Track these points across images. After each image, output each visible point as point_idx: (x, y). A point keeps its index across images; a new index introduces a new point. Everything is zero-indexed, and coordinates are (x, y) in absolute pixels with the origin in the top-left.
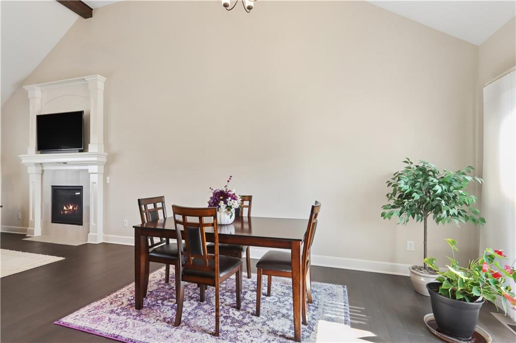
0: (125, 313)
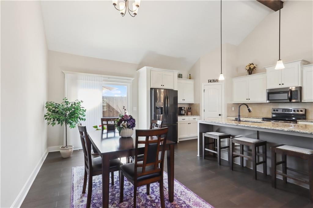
0: (180, 202)
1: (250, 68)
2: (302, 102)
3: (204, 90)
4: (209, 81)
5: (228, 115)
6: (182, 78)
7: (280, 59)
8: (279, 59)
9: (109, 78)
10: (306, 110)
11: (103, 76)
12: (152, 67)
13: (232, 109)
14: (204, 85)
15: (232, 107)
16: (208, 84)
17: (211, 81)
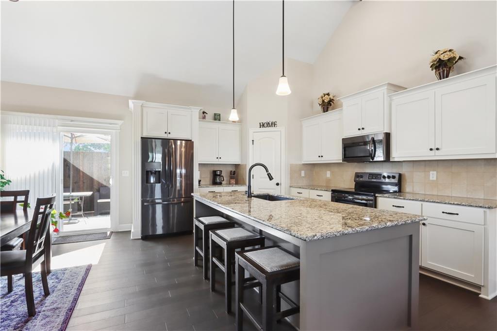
1: (323, 101)
2: (391, 160)
3: (253, 141)
4: (261, 124)
5: (292, 185)
6: (220, 120)
7: (285, 75)
8: (282, 75)
9: (72, 121)
10: (400, 175)
11: (59, 117)
12: (144, 101)
13: (301, 175)
14: (254, 132)
15: (300, 171)
16: (259, 131)
17: (263, 125)
